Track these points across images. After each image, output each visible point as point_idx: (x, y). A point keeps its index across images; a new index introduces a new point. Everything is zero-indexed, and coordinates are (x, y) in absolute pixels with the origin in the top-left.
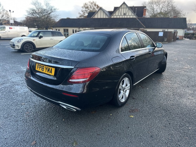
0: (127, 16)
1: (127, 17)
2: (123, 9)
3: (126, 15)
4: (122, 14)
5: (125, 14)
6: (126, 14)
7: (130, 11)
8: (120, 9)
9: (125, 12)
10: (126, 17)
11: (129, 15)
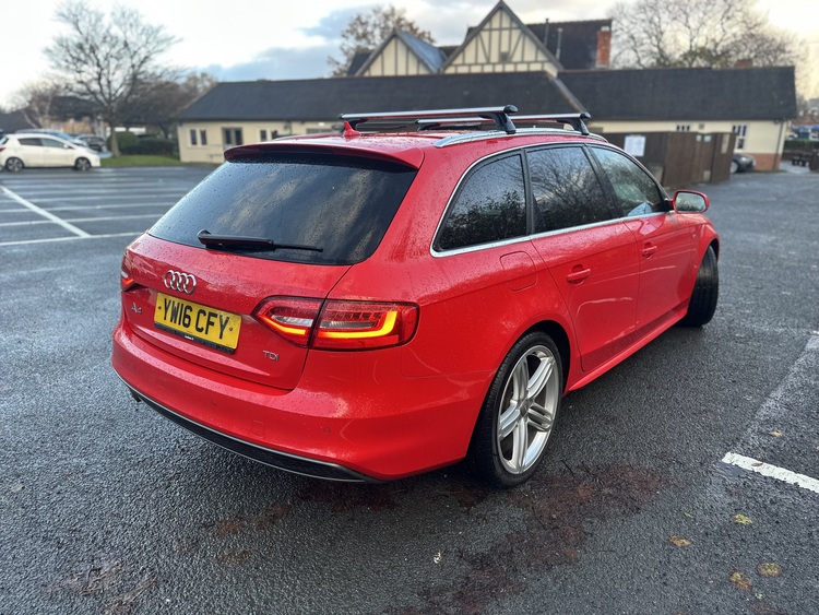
0: (516, 64)
1: (516, 67)
2: (495, 34)
3: (511, 63)
4: (495, 58)
5: (504, 58)
6: (512, 57)
7: (528, 42)
8: (485, 35)
9: (505, 49)
10: (509, 68)
11: (522, 62)
